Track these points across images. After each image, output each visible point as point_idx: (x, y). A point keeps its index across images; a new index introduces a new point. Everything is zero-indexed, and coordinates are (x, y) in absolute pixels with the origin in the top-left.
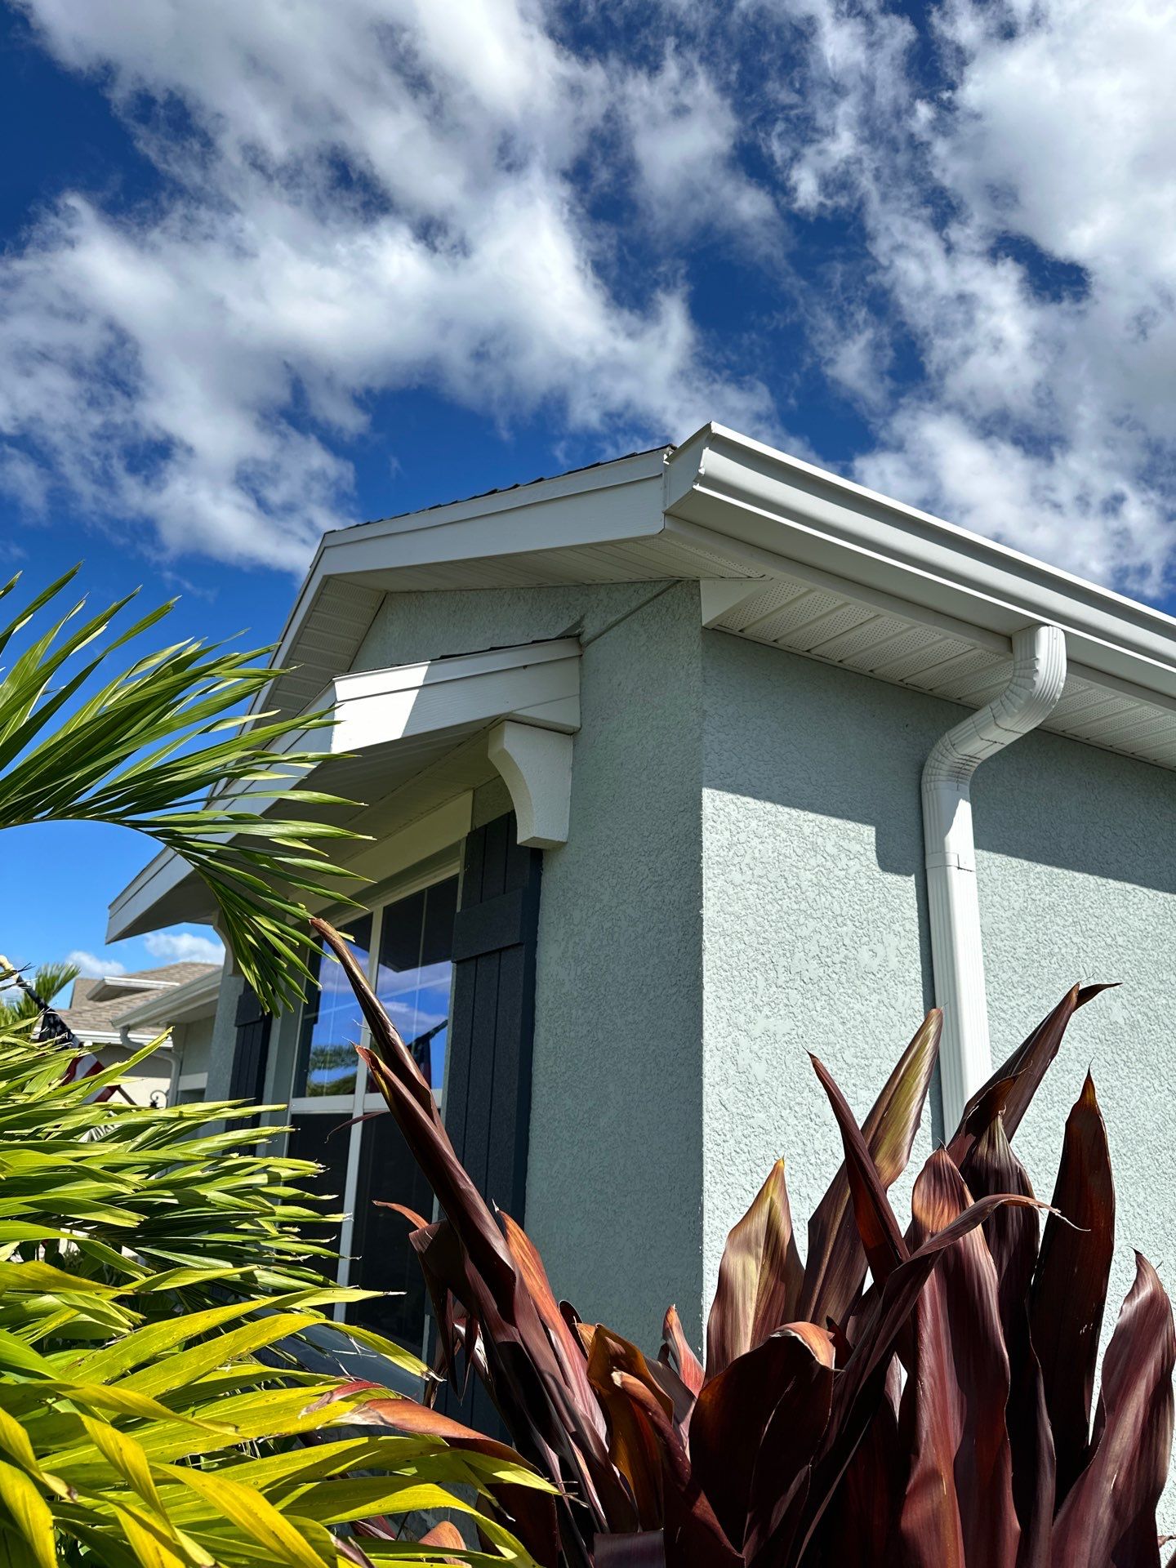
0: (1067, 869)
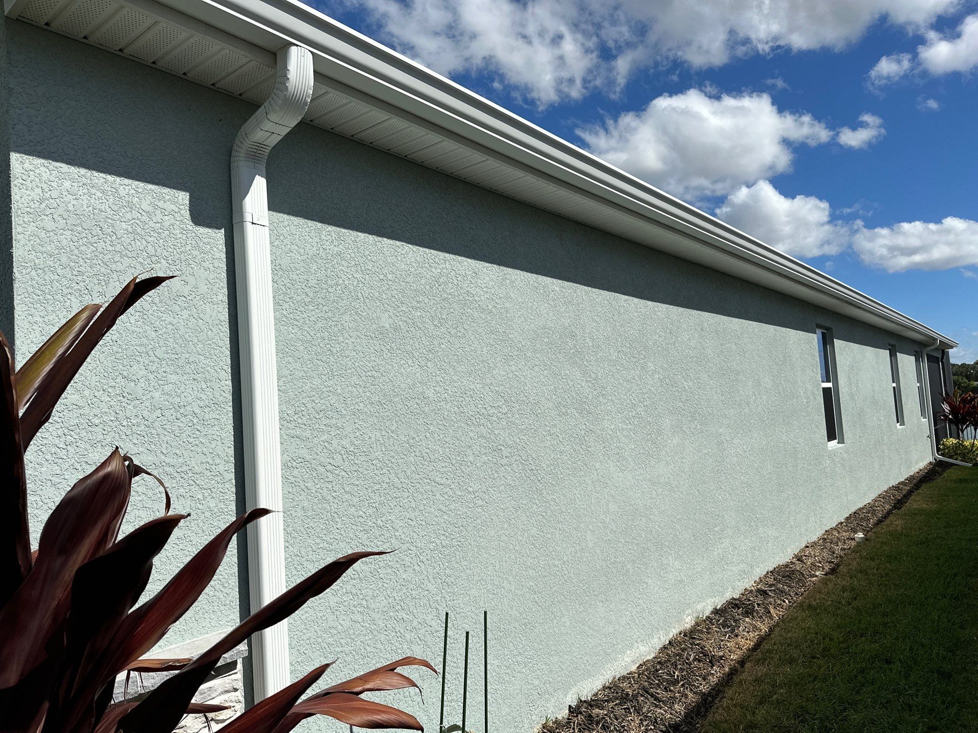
0: (352, 229)
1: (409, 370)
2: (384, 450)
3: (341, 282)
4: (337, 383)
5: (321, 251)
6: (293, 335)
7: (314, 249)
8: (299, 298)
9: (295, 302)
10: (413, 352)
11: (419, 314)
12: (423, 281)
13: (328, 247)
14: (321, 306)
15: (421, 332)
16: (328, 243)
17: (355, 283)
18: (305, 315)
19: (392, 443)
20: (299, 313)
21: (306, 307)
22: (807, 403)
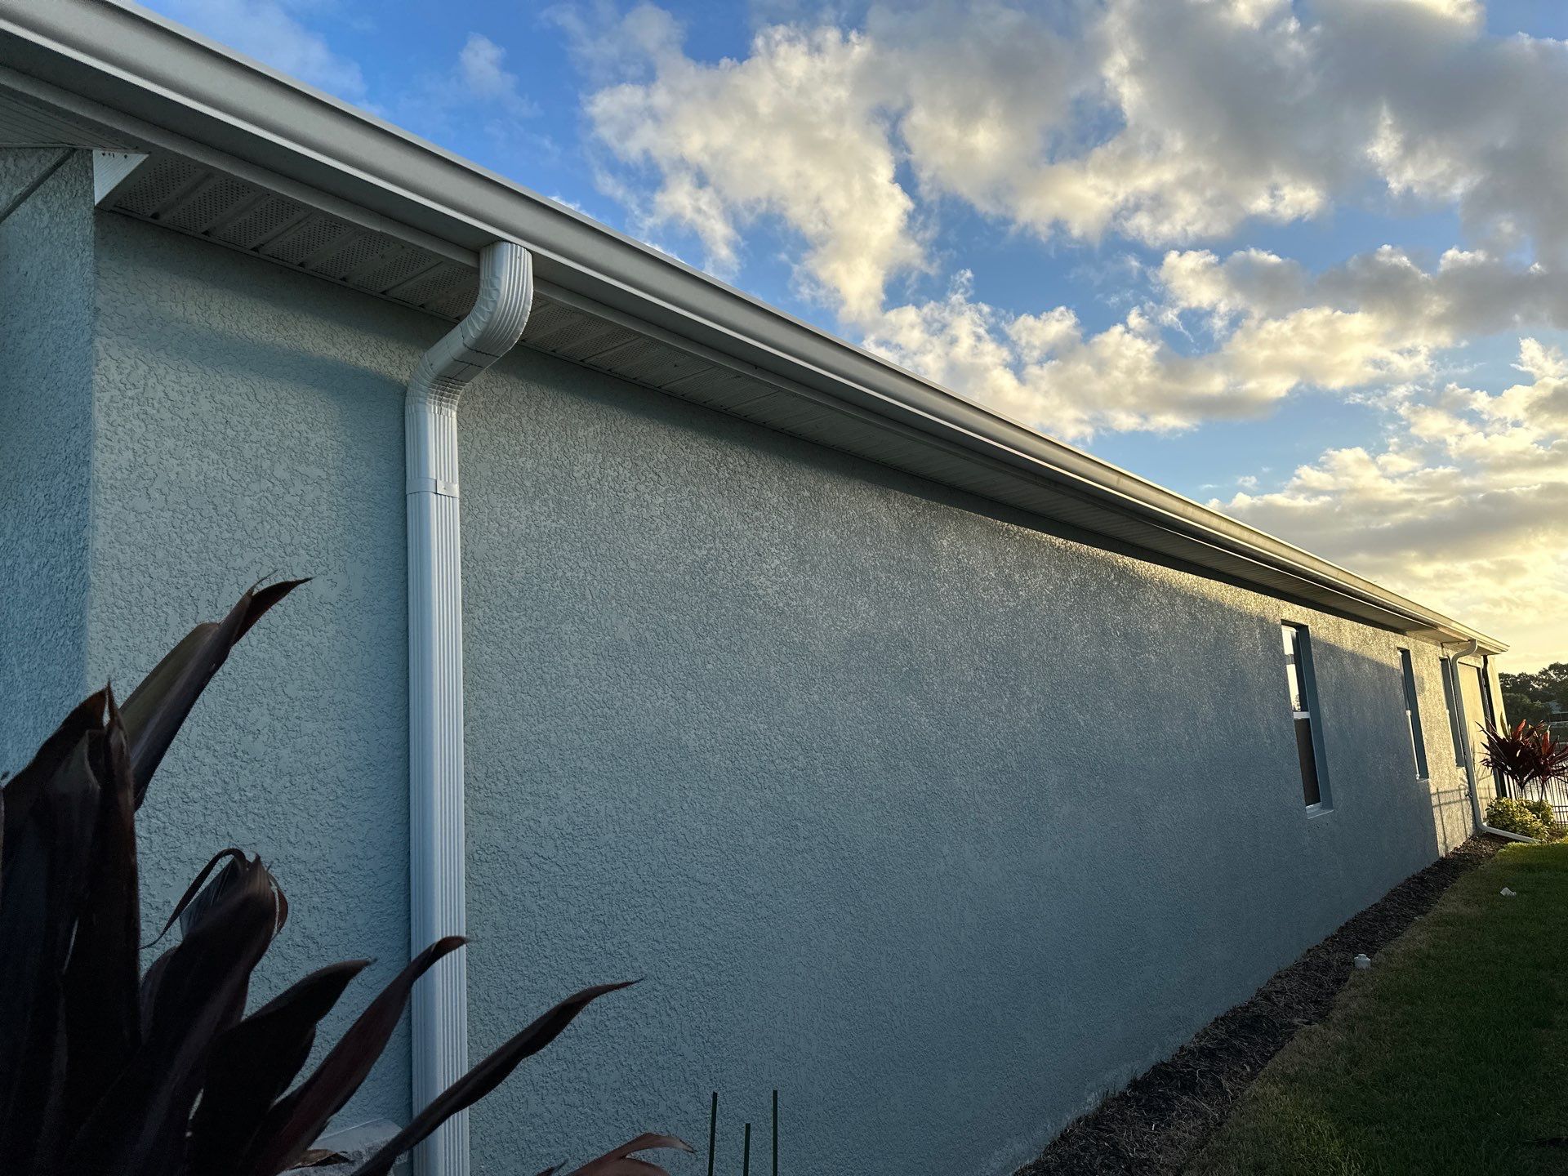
1: (658, 704)
2: (618, 830)
3: (560, 574)
4: (550, 727)
5: (533, 529)
6: (486, 657)
7: (523, 527)
8: (499, 602)
9: (492, 607)
10: (665, 677)
11: (675, 618)
12: (682, 568)
13: (543, 523)
14: (530, 611)
15: (677, 645)
16: (543, 518)
17: (581, 575)
18: (506, 626)
19: (629, 819)
20: (498, 623)
21: (508, 614)
22: (1271, 744)
